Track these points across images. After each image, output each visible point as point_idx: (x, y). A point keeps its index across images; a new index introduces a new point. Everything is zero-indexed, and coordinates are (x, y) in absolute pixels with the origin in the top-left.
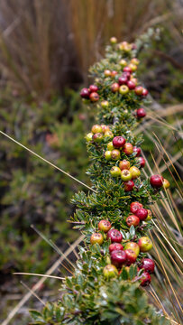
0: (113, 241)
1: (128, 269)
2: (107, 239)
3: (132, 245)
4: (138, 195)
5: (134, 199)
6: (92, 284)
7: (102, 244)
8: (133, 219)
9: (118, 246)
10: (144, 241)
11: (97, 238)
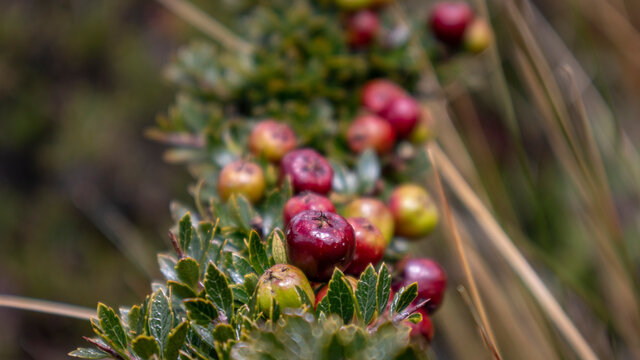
0: (299, 188)
1: (353, 283)
2: (280, 182)
3: (367, 208)
4: (390, 62)
5: (376, 74)
6: (205, 334)
7: (260, 203)
8: (373, 128)
9: (318, 204)
10: (410, 199)
11: (243, 177)
